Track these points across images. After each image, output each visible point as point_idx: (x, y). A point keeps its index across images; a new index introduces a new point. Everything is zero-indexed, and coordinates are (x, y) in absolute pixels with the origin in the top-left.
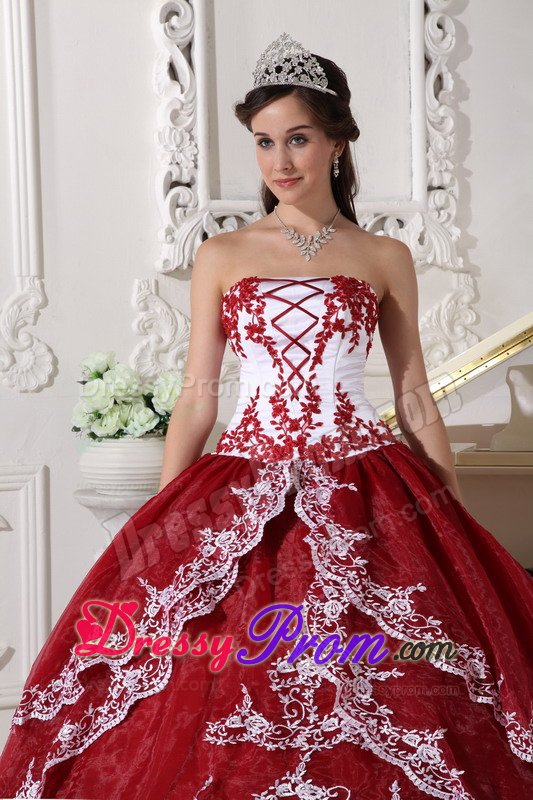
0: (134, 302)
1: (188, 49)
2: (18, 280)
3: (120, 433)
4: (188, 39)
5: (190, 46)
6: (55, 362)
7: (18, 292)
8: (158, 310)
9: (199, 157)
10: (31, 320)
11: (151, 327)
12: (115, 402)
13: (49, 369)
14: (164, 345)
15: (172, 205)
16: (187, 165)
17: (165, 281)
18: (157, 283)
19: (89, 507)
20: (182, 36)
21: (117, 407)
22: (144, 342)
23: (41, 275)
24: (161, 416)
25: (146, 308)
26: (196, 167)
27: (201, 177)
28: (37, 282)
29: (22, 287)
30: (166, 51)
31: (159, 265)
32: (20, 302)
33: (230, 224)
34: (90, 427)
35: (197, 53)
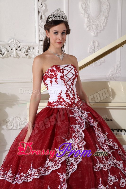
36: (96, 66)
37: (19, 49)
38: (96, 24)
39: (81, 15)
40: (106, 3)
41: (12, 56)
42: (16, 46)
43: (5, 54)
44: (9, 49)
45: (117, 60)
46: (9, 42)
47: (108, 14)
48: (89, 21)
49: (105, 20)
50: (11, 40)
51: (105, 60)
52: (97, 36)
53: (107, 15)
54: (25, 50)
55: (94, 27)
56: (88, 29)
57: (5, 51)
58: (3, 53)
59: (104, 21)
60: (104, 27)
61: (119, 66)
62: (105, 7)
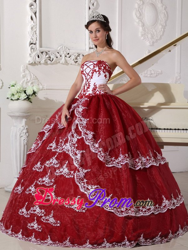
0: (21, 70)
1: (35, 13)
3: (18, 99)
4: (35, 11)
5: (36, 13)
6: (3, 83)
8: (27, 72)
9: (37, 38)
11: (25, 76)
12: (17, 92)
13: (1, 85)
14: (28, 81)
15: (31, 49)
16: (35, 39)
17: (28, 66)
18: (27, 66)
19: (10, 116)
21: (17, 93)
22: (24, 80)
24: (28, 95)
25: (24, 72)
26: (37, 40)
27: (38, 42)
30: (30, 13)
31: (27, 62)
33: (44, 54)
34: (11, 98)
35: (38, 14)
36: (152, 77)
37: (68, 56)
38: (152, 33)
39: (135, 23)
40: (163, 12)
41: (61, 62)
42: (65, 53)
43: (54, 60)
44: (58, 55)
45: (176, 72)
46: (58, 49)
47: (166, 23)
48: (144, 30)
49: (162, 29)
50: (60, 47)
51: (162, 71)
53: (164, 24)
54: (74, 57)
55: (149, 36)
56: (142, 38)
57: (54, 58)
58: (51, 59)
59: (160, 30)
60: (161, 37)
61: (178, 78)
62: (162, 16)
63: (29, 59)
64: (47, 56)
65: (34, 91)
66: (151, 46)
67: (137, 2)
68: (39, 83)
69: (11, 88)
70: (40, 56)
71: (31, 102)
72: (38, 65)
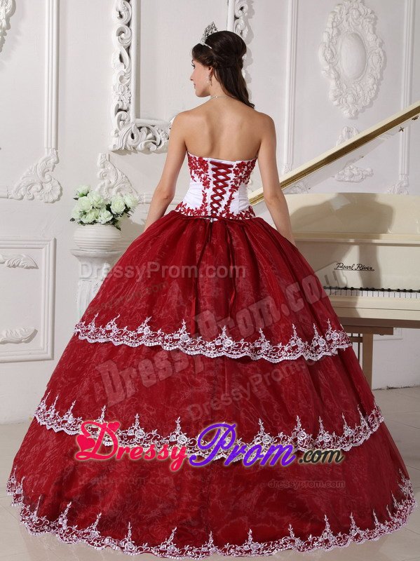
0: (98, 164)
1: (128, 49)
2: (46, 149)
3: (95, 222)
6: (61, 189)
7: (46, 155)
8: (109, 168)
9: (132, 98)
10: (51, 169)
11: (105, 176)
12: (93, 208)
13: (58, 192)
14: (111, 185)
15: (118, 120)
16: (126, 101)
17: (114, 156)
18: (109, 156)
19: (78, 257)
20: (126, 43)
21: (94, 210)
22: (102, 183)
23: (56, 149)
24: (114, 215)
25: (104, 167)
26: (130, 102)
27: (132, 108)
28: (55, 151)
29: (47, 153)
30: (118, 49)
31: (111, 147)
32: (47, 160)
33: (144, 131)
34: (80, 219)
35: (132, 51)
38: (355, 93)
39: (323, 72)
40: (377, 51)
43: (163, 144)
45: (400, 172)
47: (381, 73)
48: (339, 86)
49: (375, 86)
51: (372, 170)
52: (355, 117)
53: (379, 77)
55: (350, 99)
56: (336, 103)
57: (162, 139)
58: (158, 143)
59: (371, 87)
60: (372, 101)
62: (375, 59)
63: (114, 142)
64: (150, 135)
65: (126, 205)
66: (352, 118)
67: (327, 30)
68: (133, 190)
69: (80, 199)
70: (135, 135)
71: (119, 229)
72: (130, 154)
